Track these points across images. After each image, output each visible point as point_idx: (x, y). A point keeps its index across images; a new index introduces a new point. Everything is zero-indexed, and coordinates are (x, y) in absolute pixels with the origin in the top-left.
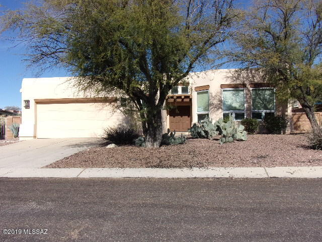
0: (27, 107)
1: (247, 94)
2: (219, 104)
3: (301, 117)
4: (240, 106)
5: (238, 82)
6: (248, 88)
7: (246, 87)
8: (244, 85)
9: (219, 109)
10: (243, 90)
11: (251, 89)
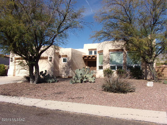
0: (12, 61)
1: (124, 55)
2: (108, 61)
3: (164, 69)
4: (120, 62)
5: (119, 48)
6: (124, 52)
7: (123, 51)
8: (122, 50)
9: (108, 63)
10: (122, 53)
11: (127, 52)
